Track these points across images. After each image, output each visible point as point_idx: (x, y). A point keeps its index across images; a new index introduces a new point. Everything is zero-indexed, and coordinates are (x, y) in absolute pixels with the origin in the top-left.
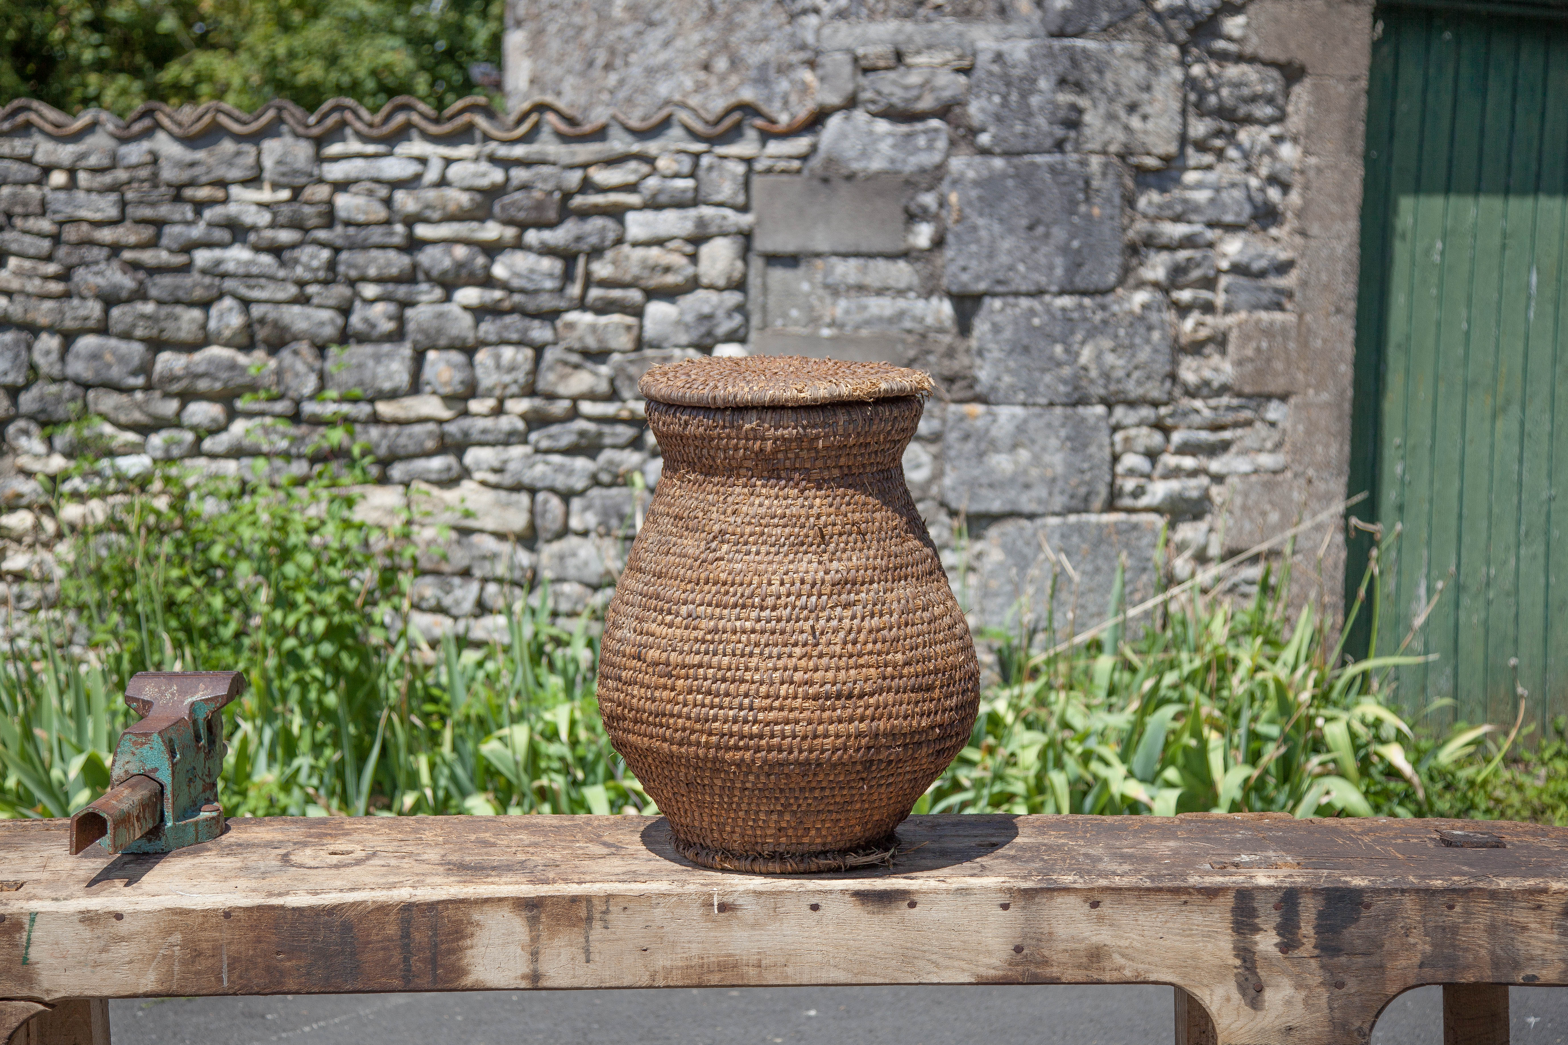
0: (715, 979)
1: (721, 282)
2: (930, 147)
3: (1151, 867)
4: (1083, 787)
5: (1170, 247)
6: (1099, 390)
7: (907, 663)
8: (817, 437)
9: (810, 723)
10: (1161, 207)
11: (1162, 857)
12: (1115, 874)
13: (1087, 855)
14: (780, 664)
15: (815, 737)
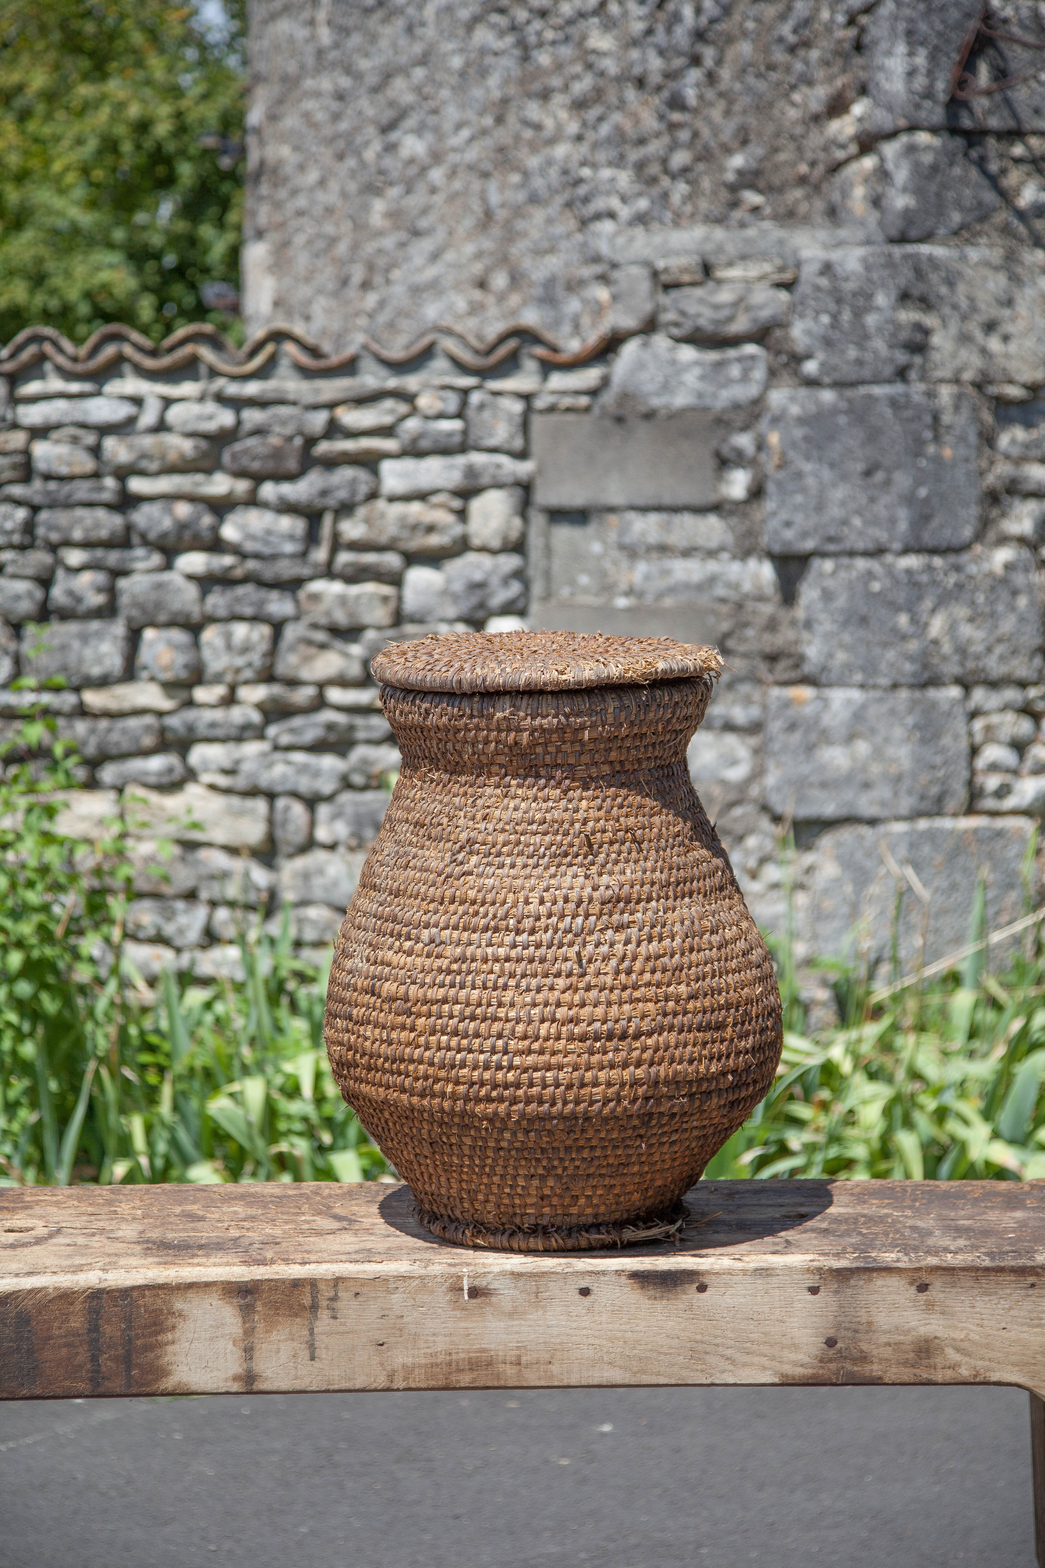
0: (465, 1379)
1: (496, 543)
2: (745, 378)
3: (991, 1243)
4: (935, 1151)
5: (1039, 495)
6: (952, 668)
7: (693, 997)
8: (582, 728)
9: (575, 1069)
10: (1027, 446)
11: (1006, 1231)
12: (946, 1250)
13: (914, 1228)
14: (540, 998)
15: (583, 1085)
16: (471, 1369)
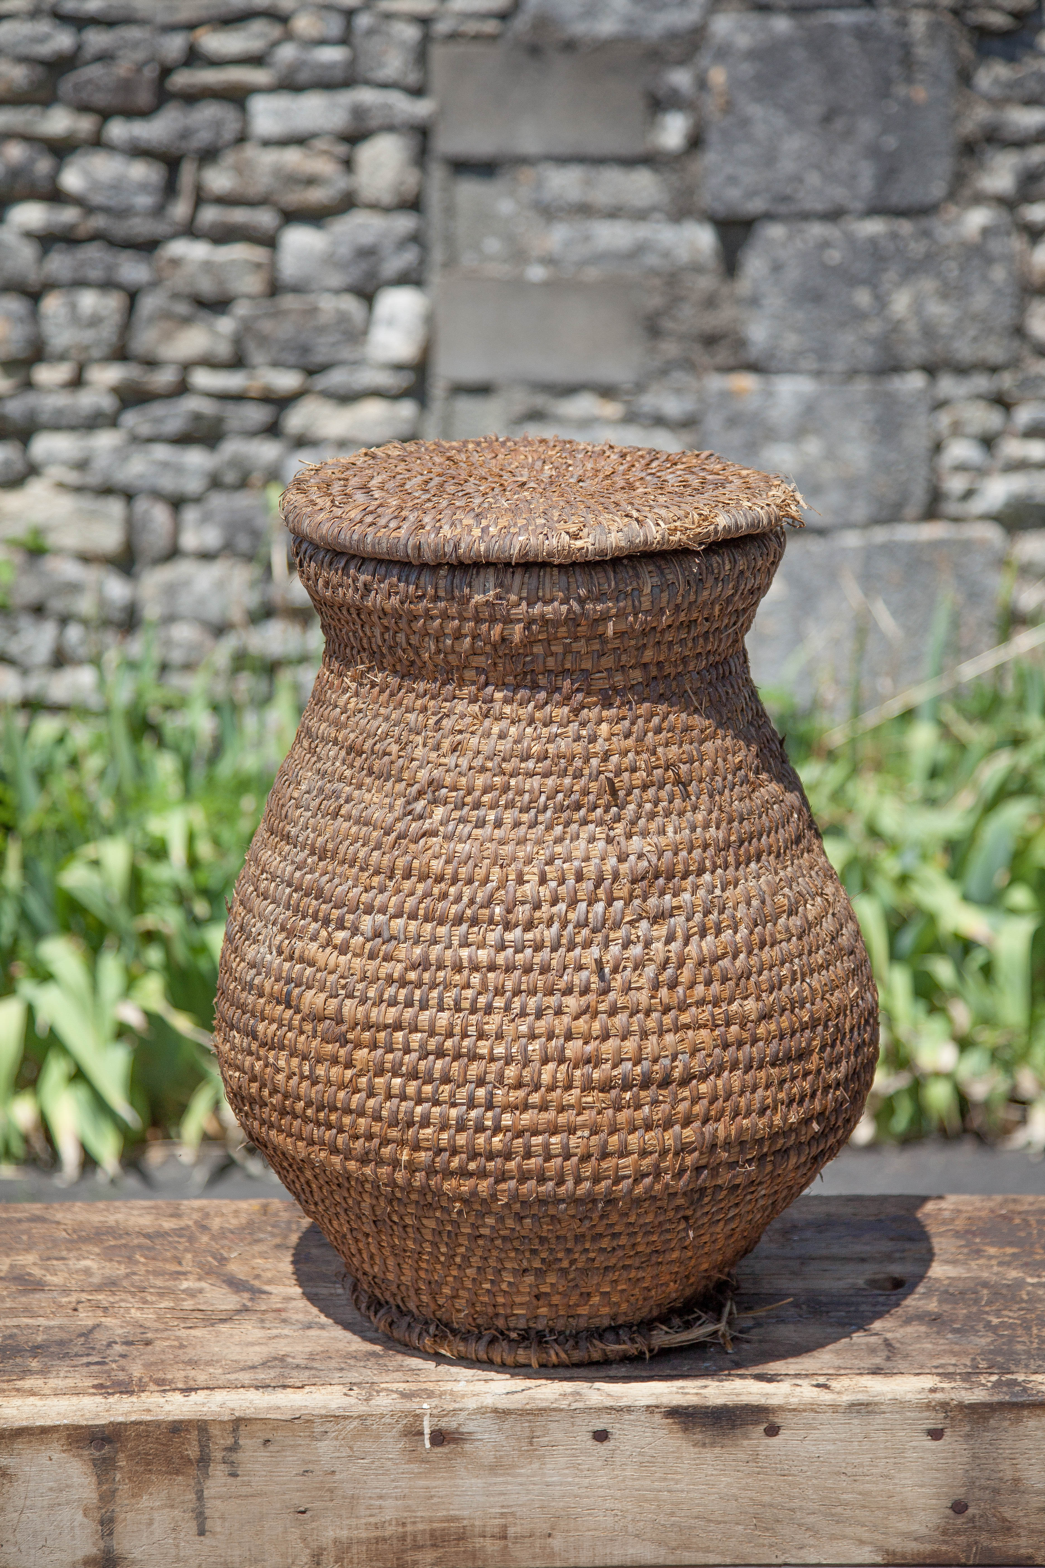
1: (387, 198)
5: (1021, 143)
7: (765, 1016)
8: (604, 618)
9: (594, 1132)
10: (1010, 85)
14: (541, 1026)
15: (605, 1155)
16: (434, 1545)
